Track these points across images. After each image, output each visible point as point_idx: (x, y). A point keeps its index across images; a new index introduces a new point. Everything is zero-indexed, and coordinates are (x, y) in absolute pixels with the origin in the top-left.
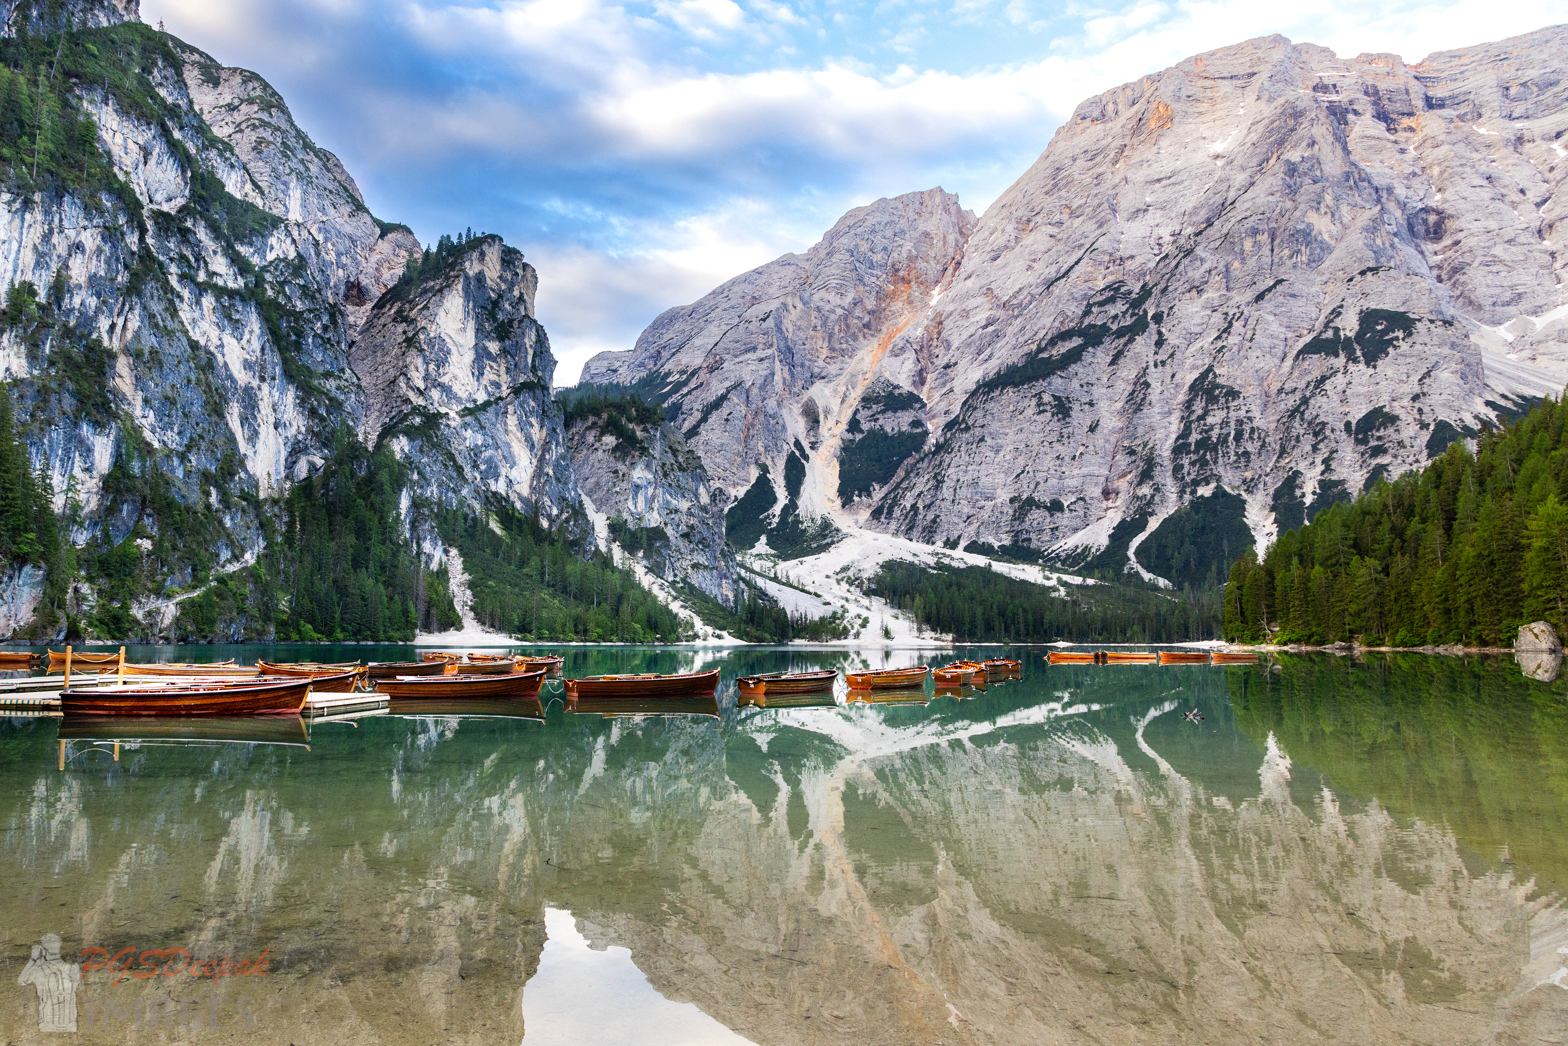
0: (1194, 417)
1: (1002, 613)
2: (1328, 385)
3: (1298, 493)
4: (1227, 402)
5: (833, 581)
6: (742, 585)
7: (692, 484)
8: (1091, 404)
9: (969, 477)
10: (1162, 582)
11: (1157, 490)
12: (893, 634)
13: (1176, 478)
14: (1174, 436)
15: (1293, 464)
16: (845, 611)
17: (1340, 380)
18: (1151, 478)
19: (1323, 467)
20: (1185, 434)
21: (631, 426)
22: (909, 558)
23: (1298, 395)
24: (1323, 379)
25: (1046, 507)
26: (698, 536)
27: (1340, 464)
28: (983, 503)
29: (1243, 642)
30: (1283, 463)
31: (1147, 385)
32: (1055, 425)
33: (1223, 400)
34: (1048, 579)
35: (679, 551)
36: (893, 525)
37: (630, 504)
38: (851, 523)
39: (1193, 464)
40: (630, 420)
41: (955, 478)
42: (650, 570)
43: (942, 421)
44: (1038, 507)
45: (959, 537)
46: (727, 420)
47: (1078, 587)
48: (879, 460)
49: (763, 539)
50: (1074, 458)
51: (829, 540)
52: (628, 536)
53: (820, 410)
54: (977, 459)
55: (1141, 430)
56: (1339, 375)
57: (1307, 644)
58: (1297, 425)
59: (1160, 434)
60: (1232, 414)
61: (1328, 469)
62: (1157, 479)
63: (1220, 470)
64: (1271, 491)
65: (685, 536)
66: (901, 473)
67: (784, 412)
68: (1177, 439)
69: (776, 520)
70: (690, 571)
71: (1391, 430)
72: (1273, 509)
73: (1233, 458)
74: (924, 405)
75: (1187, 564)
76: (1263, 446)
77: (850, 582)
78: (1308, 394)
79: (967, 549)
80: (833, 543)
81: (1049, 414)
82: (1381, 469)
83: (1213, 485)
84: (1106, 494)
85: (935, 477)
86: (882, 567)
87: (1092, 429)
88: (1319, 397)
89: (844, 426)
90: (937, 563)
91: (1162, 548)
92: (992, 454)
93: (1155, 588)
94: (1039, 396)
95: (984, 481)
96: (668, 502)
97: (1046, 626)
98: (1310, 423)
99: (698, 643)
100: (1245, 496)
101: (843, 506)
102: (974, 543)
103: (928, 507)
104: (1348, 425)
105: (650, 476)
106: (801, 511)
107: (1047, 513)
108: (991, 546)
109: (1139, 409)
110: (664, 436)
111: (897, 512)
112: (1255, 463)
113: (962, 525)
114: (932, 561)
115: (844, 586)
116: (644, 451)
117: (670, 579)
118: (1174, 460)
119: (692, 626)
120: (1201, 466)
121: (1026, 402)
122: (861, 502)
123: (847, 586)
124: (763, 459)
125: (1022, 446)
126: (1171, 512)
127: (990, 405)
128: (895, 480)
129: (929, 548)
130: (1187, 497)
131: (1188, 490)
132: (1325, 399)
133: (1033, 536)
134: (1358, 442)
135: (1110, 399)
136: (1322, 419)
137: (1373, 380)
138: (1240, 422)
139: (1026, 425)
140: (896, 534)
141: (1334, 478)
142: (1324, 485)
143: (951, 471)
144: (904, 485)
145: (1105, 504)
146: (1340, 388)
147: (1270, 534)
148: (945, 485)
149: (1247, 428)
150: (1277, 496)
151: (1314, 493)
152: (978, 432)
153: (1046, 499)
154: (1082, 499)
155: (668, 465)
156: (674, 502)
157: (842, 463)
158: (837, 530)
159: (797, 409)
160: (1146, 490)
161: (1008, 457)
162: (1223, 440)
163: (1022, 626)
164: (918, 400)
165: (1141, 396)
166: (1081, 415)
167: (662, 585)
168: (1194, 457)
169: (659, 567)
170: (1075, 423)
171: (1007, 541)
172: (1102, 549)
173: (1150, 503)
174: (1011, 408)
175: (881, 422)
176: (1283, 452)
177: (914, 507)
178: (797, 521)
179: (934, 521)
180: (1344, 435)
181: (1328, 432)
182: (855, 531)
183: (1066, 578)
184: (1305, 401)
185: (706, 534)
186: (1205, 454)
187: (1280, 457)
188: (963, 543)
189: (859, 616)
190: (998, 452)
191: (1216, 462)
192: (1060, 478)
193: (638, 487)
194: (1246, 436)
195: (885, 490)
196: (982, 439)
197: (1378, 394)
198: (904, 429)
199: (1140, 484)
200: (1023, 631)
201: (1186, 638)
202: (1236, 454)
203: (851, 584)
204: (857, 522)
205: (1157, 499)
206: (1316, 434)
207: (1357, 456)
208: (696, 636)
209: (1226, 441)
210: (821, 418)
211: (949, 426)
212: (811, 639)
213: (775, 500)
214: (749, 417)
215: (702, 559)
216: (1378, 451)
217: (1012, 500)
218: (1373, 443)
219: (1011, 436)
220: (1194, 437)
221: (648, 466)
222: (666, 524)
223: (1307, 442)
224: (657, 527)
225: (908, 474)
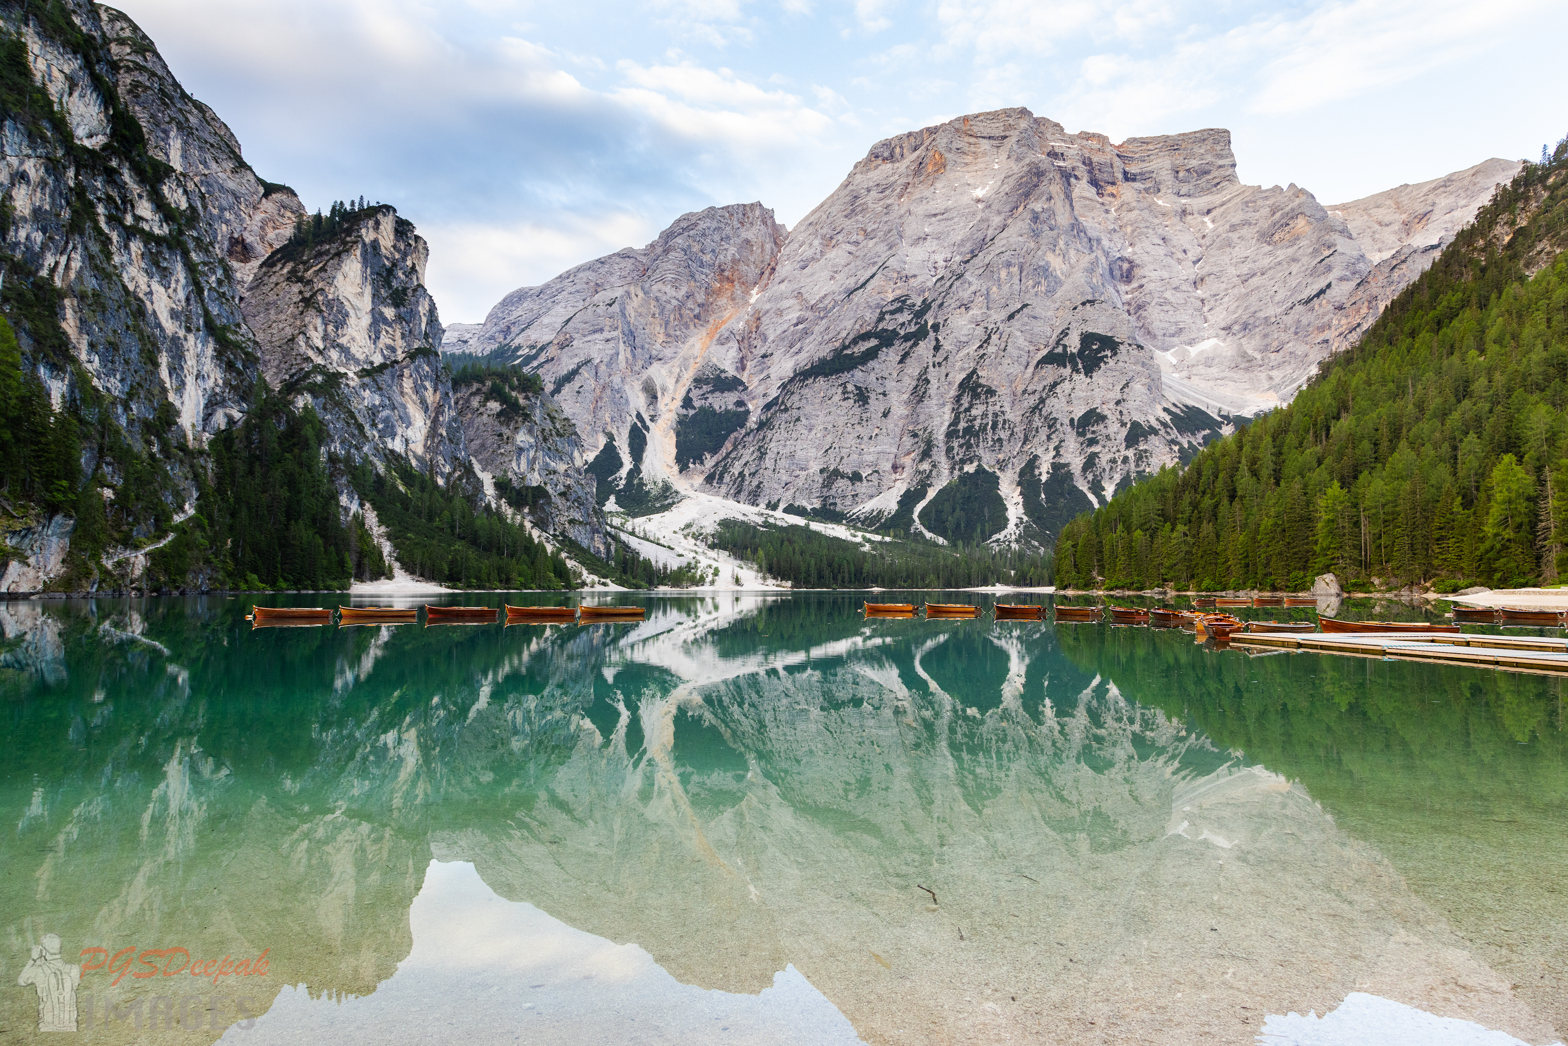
0: (962, 409)
1: (830, 565)
2: (1058, 389)
3: (1037, 472)
4: (987, 398)
5: (680, 535)
6: (609, 540)
7: (568, 449)
8: (884, 394)
9: (787, 451)
10: (939, 540)
11: (934, 466)
12: (742, 582)
13: (948, 457)
14: (947, 424)
15: (1033, 450)
16: (698, 562)
17: (1066, 386)
18: (930, 456)
19: (1054, 453)
20: (955, 422)
21: (513, 394)
22: (739, 517)
23: (1037, 396)
24: (1055, 385)
25: (848, 477)
26: (573, 495)
27: (1066, 451)
28: (798, 472)
30: (1026, 448)
31: (928, 381)
32: (857, 410)
33: (983, 397)
34: (855, 536)
35: (558, 508)
36: (724, 489)
37: (514, 464)
38: (687, 486)
39: (961, 446)
40: (512, 389)
41: (776, 451)
42: (535, 524)
43: (762, 402)
44: (842, 477)
45: (779, 500)
46: (579, 391)
48: (710, 434)
49: (613, 498)
50: (871, 438)
51: (670, 501)
52: (514, 493)
53: (660, 389)
54: (794, 436)
55: (922, 418)
56: (1067, 382)
58: (1036, 419)
59: (936, 421)
60: (990, 408)
61: (1058, 454)
62: (934, 458)
63: (980, 452)
64: (1018, 470)
65: (563, 494)
66: (730, 445)
67: (627, 387)
68: (949, 426)
69: (624, 482)
70: (567, 525)
71: (1101, 426)
72: (1019, 484)
73: (991, 443)
74: (746, 388)
75: (958, 526)
76: (1012, 434)
77: (695, 537)
78: (1044, 395)
79: (785, 511)
80: (673, 503)
81: (852, 401)
82: (1094, 455)
83: (975, 464)
84: (895, 468)
85: (759, 450)
86: (720, 524)
87: (885, 415)
88: (1052, 398)
89: (679, 403)
90: (762, 522)
91: (939, 512)
92: (806, 432)
93: (934, 545)
94: (844, 385)
95: (800, 454)
96: (547, 464)
97: (863, 574)
98: (1046, 418)
99: (586, 589)
100: (998, 473)
101: (680, 472)
102: (791, 505)
103: (753, 474)
104: (1072, 420)
105: (532, 440)
106: (645, 475)
107: (849, 483)
108: (804, 509)
109: (921, 401)
110: (543, 405)
111: (727, 478)
112: (1006, 447)
113: (782, 490)
114: (758, 520)
115: (691, 539)
116: (526, 417)
117: (551, 532)
118: (947, 443)
119: (580, 575)
120: (967, 448)
121: (834, 390)
122: (695, 469)
123: (693, 540)
124: (609, 429)
125: (830, 427)
126: (945, 484)
127: (805, 391)
128: (724, 451)
129: (755, 509)
130: (956, 473)
131: (957, 467)
132: (1056, 400)
133: (838, 501)
134: (1079, 434)
135: (899, 391)
136: (1054, 415)
137: (1090, 387)
138: (996, 415)
139: (833, 409)
140: (726, 496)
141: (1062, 461)
142: (1056, 467)
143: (772, 445)
144: (733, 455)
145: (894, 476)
146: (1067, 392)
147: (1017, 504)
148: (767, 457)
149: (1000, 419)
150: (1022, 474)
151: (1048, 473)
152: (795, 413)
153: (849, 471)
154: (876, 472)
155: (547, 431)
156: (553, 464)
157: (678, 435)
158: (677, 493)
159: (638, 385)
160: (925, 466)
161: (818, 435)
162: (983, 428)
163: (846, 575)
164: (741, 383)
165: (923, 390)
166: (877, 403)
167: (547, 538)
168: (962, 441)
169: (542, 522)
170: (872, 409)
171: (817, 505)
172: (893, 513)
173: (928, 477)
174: (822, 394)
175: (710, 400)
176: (1026, 440)
177: (741, 474)
178: (642, 484)
179: (758, 487)
180: (1069, 429)
181: (1058, 426)
182: (691, 493)
184: (1042, 401)
185: (580, 493)
186: (970, 439)
187: (1024, 443)
188: (782, 506)
189: (710, 567)
190: (810, 430)
191: (978, 446)
192: (860, 454)
193: (520, 450)
194: (1000, 426)
195: (716, 459)
196: (798, 419)
197: (1093, 398)
198: (729, 407)
199: (921, 461)
200: (847, 579)
202: (993, 440)
203: (696, 539)
204: (692, 486)
205: (934, 473)
206: (1050, 427)
207: (1078, 445)
208: (584, 584)
209: (985, 429)
210: (659, 395)
211: (769, 406)
212: (672, 586)
213: (621, 465)
214: (598, 390)
216: (1092, 442)
217: (822, 471)
218: (1089, 436)
219: (821, 418)
220: (962, 425)
221: (530, 432)
222: (545, 484)
223: (1044, 433)
224: (539, 486)
225: (735, 448)
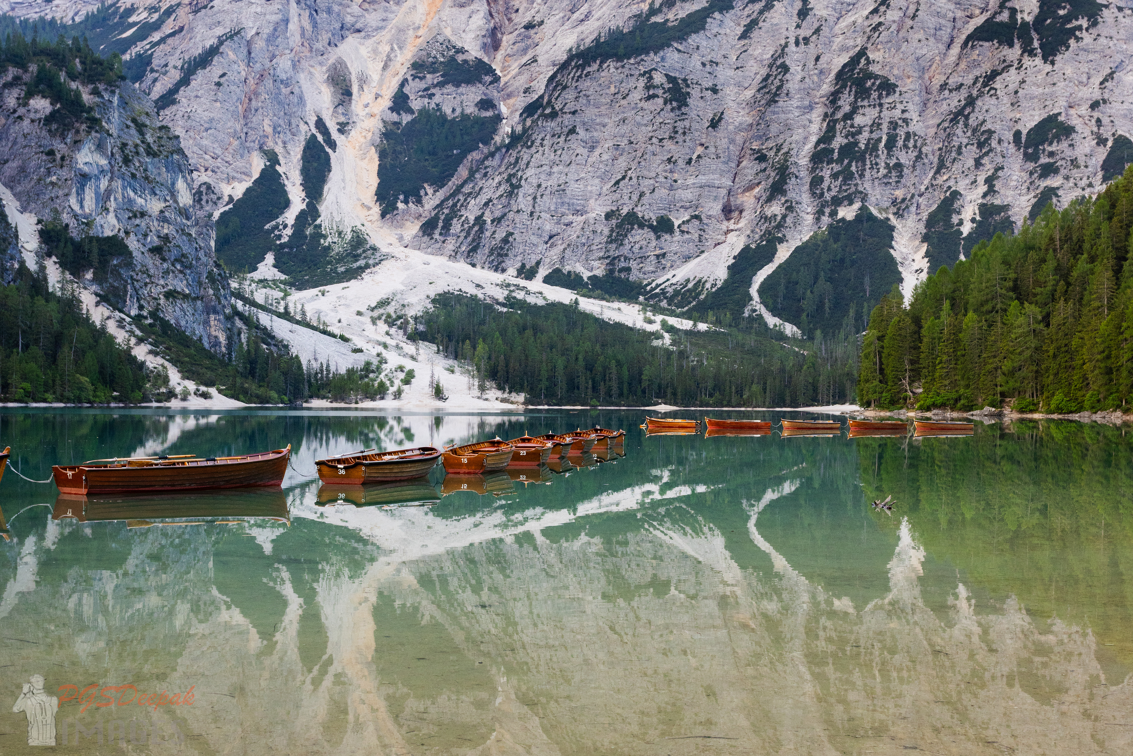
0: (839, 115)
1: (590, 367)
2: (998, 83)
3: (955, 220)
4: (880, 97)
5: (366, 320)
6: (238, 323)
7: (165, 176)
8: (714, 90)
9: (553, 182)
10: (789, 329)
11: (790, 209)
12: (446, 394)
13: (813, 194)
14: (814, 139)
15: (951, 183)
16: (383, 361)
17: (1012, 77)
18: (784, 193)
19: (985, 188)
20: (827, 137)
21: (74, 85)
22: (471, 290)
23: (963, 94)
24: (994, 74)
25: (651, 227)
26: (175, 252)
27: (1006, 185)
28: (570, 218)
29: (881, 406)
30: (940, 180)
31: (785, 69)
32: (668, 116)
33: (875, 95)
34: (650, 322)
35: (146, 272)
36: (451, 245)
37: (73, 201)
38: (393, 240)
39: (835, 176)
40: (73, 77)
41: (535, 182)
42: (103, 299)
43: (520, 102)
44: (641, 226)
45: (538, 263)
46: (218, 84)
47: (687, 333)
48: (433, 153)
49: (270, 258)
50: (689, 162)
51: (362, 263)
52: (70, 247)
53: (354, 78)
54: (565, 158)
55: (774, 129)
56: (1013, 71)
57: (953, 409)
58: (959, 132)
59: (797, 135)
60: (885, 113)
61: (991, 190)
62: (791, 195)
63: (866, 186)
64: (925, 216)
65: (156, 250)
66: (463, 172)
67: (302, 77)
68: (818, 143)
69: (289, 231)
70: (162, 301)
71: (1064, 145)
72: (925, 238)
73: (883, 171)
74: (497, 79)
75: (820, 306)
76: (919, 157)
77: (390, 322)
78: (975, 93)
79: (548, 280)
80: (367, 266)
81: (660, 101)
82: (1051, 192)
83: (857, 205)
84: (728, 211)
85: (508, 180)
86: (434, 301)
87: (714, 124)
88: (987, 98)
89: (386, 102)
90: (507, 298)
91: (792, 285)
92: (584, 152)
93: (781, 336)
94: (648, 74)
95: (574, 188)
96: (130, 201)
97: (645, 384)
98: (975, 131)
99: (175, 404)
100: (894, 221)
101: (383, 215)
102: (557, 271)
103: (497, 221)
104: (1017, 135)
105: (104, 162)
106: (324, 220)
107: (652, 235)
108: (578, 277)
109: (773, 101)
110: (124, 103)
111: (456, 227)
112: (909, 178)
113: (542, 247)
114: (500, 295)
115: (382, 327)
116: (94, 124)
117: (133, 312)
118: (813, 170)
119: (166, 380)
120: (845, 180)
121: (632, 83)
122: (406, 212)
123: (386, 327)
124: (270, 144)
125: (624, 143)
126: (805, 239)
127: (585, 84)
128: (454, 181)
129: (498, 277)
130: (826, 220)
131: (827, 211)
132: (993, 100)
133: (633, 265)
134: (1028, 157)
135: (739, 85)
136: (988, 126)
137: (1049, 80)
138: (894, 125)
139: (629, 114)
140: (454, 256)
141: (997, 202)
142: (987, 210)
143: (530, 172)
144: (466, 189)
145: (725, 225)
146: (1012, 87)
147: (919, 271)
148: (521, 192)
149: (901, 132)
150: (931, 222)
151: (973, 220)
152: (567, 120)
153: (652, 216)
154: (697, 217)
155: (130, 147)
156: (140, 201)
157: (382, 155)
158: (374, 249)
159: (320, 74)
160: (776, 209)
161: (605, 157)
162: (872, 147)
163: (614, 385)
164: (490, 71)
165: (777, 83)
166: (701, 103)
167: (121, 321)
168: (837, 168)
169: (116, 295)
170: (693, 114)
171: (599, 270)
172: (719, 284)
173: (779, 226)
174: (613, 90)
175: (437, 99)
176: (941, 167)
177: (479, 220)
178: (318, 235)
179: (505, 240)
180: (1012, 148)
181: (994, 143)
182: (398, 250)
183: (672, 321)
184: (971, 102)
186: (849, 165)
187: (938, 172)
188: (543, 272)
189: (401, 369)
190: (592, 148)
191: (862, 176)
192: (671, 188)
193: (84, 178)
194: (900, 143)
195: (441, 194)
196: (572, 131)
197: (1053, 96)
198: (468, 111)
199: (769, 200)
200: (615, 390)
201: (815, 401)
202: (887, 165)
203: (391, 324)
204: (401, 238)
205: (789, 220)
206: (980, 145)
207: (1025, 176)
208: (171, 394)
209: (875, 148)
210: (355, 89)
211: (530, 110)
212: (335, 400)
213: (287, 204)
214: (251, 81)
215: (181, 286)
216: (1049, 170)
217: (608, 216)
218: (1044, 160)
219: (611, 129)
220: (839, 141)
221: (100, 147)
222: (127, 233)
223: (971, 153)
224: (115, 237)
225: (472, 174)
